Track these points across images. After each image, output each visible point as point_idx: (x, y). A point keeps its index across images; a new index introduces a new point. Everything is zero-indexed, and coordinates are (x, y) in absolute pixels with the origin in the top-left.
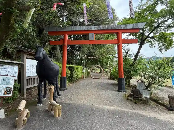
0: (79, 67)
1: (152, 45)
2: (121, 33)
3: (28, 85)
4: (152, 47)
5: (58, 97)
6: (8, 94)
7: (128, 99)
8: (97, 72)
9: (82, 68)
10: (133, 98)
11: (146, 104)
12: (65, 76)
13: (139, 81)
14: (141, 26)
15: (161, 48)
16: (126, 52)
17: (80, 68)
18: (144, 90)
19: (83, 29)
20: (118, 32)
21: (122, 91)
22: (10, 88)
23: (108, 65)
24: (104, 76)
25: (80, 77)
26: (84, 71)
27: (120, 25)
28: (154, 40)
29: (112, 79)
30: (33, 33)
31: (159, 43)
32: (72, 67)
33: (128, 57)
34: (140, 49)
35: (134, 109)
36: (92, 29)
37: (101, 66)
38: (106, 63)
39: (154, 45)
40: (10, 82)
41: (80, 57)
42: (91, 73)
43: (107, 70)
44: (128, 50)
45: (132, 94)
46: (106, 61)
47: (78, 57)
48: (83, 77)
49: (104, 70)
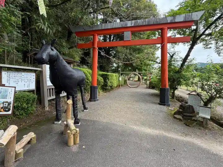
0: (114, 74)
1: (206, 46)
2: (167, 28)
3: (50, 96)
4: (207, 48)
5: (85, 111)
6: (6, 111)
7: (175, 118)
8: (135, 80)
9: (118, 75)
10: (182, 117)
11: (203, 127)
12: (96, 85)
13: (192, 93)
14: (197, 16)
15: (220, 49)
16: (170, 56)
17: (116, 75)
18: (200, 106)
19: (117, 26)
20: (162, 28)
21: (165, 105)
22: (8, 103)
23: (147, 73)
24: (142, 85)
25: (115, 86)
26: (120, 79)
27: (166, 17)
28: (211, 38)
29: (151, 88)
30: (48, 30)
31: (217, 43)
32: (106, 75)
33: (173, 62)
34: (191, 51)
35: (186, 135)
36: (128, 26)
37: (139, 73)
38: (145, 70)
39: (210, 46)
40: (8, 95)
41: (116, 64)
42: (128, 81)
43: (145, 78)
44: (173, 53)
45: (181, 110)
46: (145, 68)
47: (114, 64)
48: (119, 86)
49: (142, 78)
